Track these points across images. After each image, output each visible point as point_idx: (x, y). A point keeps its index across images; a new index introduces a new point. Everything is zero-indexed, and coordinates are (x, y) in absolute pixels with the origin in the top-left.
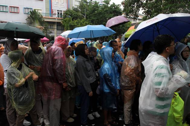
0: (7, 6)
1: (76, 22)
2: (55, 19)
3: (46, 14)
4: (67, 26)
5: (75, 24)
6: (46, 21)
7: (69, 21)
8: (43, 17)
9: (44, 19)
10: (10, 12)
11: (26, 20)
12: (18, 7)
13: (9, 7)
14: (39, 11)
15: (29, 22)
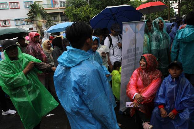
0: (6, 3)
1: (80, 10)
2: (58, 9)
3: (48, 6)
4: (70, 16)
5: (78, 12)
6: (48, 13)
7: (72, 10)
8: (45, 9)
9: (46, 11)
10: (11, 9)
11: (28, 15)
12: (18, 2)
13: (8, 3)
14: (40, 3)
15: (31, 17)
